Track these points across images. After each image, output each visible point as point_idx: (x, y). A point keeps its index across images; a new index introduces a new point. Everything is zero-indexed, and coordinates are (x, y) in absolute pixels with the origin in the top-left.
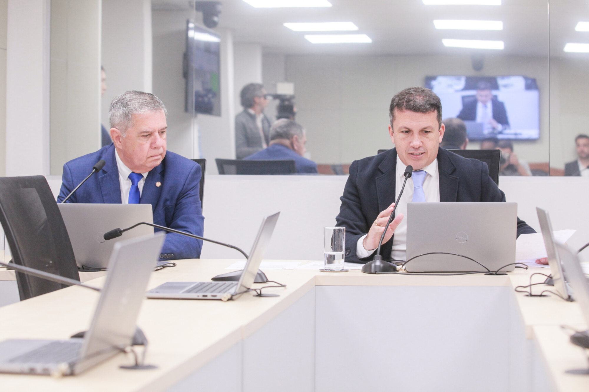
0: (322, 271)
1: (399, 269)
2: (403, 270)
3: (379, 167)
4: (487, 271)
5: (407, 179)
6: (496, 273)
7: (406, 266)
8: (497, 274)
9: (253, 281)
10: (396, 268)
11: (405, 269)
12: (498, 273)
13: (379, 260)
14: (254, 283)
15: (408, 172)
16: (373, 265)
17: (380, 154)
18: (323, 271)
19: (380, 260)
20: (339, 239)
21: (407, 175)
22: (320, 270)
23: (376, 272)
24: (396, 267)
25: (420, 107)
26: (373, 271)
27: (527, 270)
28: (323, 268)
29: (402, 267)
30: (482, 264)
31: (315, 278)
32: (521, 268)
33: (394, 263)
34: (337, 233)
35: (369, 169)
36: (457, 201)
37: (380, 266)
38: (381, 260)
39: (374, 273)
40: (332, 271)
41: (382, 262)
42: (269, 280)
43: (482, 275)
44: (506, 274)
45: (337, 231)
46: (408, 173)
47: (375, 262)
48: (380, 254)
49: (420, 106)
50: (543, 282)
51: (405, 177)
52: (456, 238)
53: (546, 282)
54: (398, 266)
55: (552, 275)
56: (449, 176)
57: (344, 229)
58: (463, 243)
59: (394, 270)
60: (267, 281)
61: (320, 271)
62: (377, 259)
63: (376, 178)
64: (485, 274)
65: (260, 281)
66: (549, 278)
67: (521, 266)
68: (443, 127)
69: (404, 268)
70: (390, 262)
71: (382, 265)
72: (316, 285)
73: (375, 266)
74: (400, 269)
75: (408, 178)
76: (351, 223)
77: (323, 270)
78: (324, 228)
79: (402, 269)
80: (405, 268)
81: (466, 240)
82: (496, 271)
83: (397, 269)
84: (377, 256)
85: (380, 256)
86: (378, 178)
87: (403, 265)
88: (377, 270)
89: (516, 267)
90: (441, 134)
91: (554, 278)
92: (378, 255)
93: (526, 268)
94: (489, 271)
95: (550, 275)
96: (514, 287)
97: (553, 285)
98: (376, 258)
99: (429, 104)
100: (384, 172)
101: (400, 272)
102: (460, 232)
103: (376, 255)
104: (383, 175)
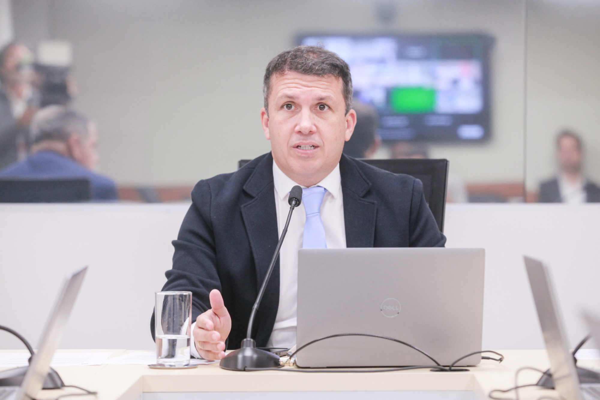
0: (152, 367)
1: (284, 363)
2: (292, 364)
3: (244, 187)
4: (435, 364)
5: (293, 209)
6: (450, 368)
7: (296, 356)
8: (451, 370)
9: (40, 386)
10: (279, 362)
11: (295, 363)
12: (453, 368)
13: (250, 346)
14: (44, 389)
15: (294, 196)
16: (240, 356)
17: (242, 167)
18: (155, 367)
19: (252, 347)
20: (182, 312)
21: (294, 203)
22: (149, 365)
23: (246, 368)
24: (279, 359)
25: (314, 67)
26: (240, 366)
27: (502, 362)
28: (155, 363)
29: (290, 358)
30: (426, 353)
31: (143, 379)
32: (490, 360)
33: (274, 353)
34: (177, 301)
35: (228, 193)
36: (375, 245)
37: (251, 358)
38: (254, 347)
39: (243, 369)
40: (171, 367)
41: (255, 351)
42: (66, 383)
43: (427, 372)
44: (466, 370)
45: (178, 297)
46: (296, 198)
47: (244, 350)
48: (253, 337)
49: (314, 64)
50: (535, 381)
51: (290, 206)
52: (381, 308)
53: (541, 383)
54: (281, 357)
55: (552, 371)
56: (360, 200)
57: (189, 295)
58: (393, 316)
59: (276, 364)
60: (63, 385)
61: (148, 367)
62: (247, 346)
63: (242, 206)
64: (431, 371)
65: (51, 385)
66: (545, 376)
67: (491, 357)
68: (352, 115)
69: (292, 360)
70: (269, 350)
71: (255, 356)
72: (144, 392)
73: (244, 358)
74: (286, 363)
75: (295, 208)
76: (194, 278)
77: (152, 365)
78: (156, 294)
79: (289, 363)
80: (295, 361)
81: (398, 313)
82: (450, 364)
83: (281, 363)
84: (247, 340)
85: (252, 340)
86: (244, 207)
87: (291, 357)
88: (248, 363)
89: (484, 358)
90: (348, 127)
91: (555, 376)
92: (249, 339)
93: (501, 360)
94: (439, 365)
95: (548, 370)
96: (487, 391)
97: (553, 388)
98: (245, 344)
99: (329, 64)
100: (254, 195)
101: (286, 367)
102: (388, 299)
103: (245, 340)
104: (253, 200)
